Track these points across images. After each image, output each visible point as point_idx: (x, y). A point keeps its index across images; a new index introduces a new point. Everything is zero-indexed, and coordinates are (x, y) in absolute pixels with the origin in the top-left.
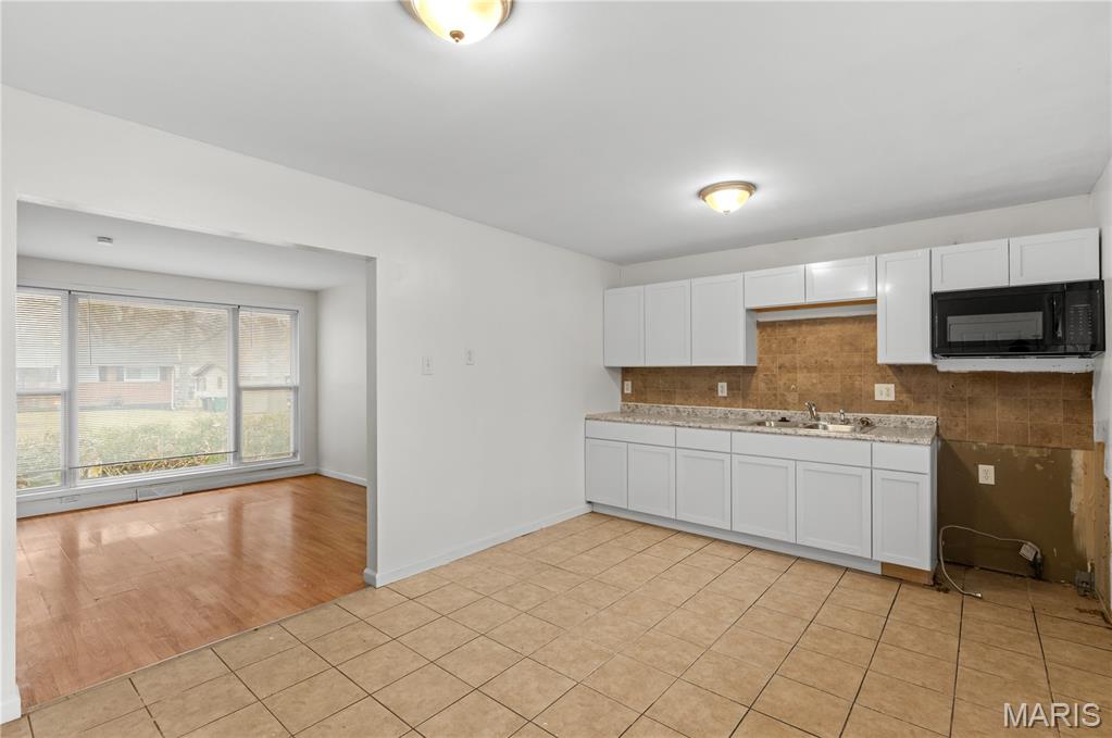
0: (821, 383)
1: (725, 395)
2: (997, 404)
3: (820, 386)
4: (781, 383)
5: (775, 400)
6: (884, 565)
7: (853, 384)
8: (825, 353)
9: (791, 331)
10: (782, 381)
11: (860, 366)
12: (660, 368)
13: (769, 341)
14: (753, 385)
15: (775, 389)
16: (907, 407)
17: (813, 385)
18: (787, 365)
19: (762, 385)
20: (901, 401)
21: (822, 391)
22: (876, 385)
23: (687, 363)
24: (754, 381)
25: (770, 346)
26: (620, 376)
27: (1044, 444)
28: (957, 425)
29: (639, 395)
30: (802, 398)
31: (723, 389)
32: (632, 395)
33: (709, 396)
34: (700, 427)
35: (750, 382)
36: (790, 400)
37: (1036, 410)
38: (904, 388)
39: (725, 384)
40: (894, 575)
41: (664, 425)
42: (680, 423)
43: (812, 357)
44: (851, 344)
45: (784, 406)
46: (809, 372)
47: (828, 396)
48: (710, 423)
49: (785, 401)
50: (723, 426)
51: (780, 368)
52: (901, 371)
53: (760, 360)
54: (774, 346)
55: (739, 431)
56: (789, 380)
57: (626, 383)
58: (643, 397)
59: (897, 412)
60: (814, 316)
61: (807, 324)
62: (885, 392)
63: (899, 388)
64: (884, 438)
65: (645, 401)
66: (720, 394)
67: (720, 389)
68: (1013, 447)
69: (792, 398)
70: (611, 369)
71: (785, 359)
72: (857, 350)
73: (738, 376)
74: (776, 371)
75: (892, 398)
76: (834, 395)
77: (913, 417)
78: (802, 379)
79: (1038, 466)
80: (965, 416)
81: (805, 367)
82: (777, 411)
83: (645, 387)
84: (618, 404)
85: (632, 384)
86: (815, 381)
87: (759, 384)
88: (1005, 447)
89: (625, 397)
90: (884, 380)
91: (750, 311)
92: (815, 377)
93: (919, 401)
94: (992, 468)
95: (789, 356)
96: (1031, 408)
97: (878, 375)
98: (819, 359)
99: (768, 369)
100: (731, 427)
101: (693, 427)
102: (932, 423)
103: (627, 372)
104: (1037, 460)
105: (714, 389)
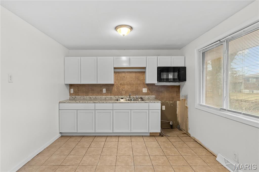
0: (130, 88)
1: (105, 92)
2: (166, 92)
3: (130, 89)
4: (121, 89)
5: (119, 93)
6: (150, 133)
7: (138, 88)
8: (132, 81)
9: (123, 74)
10: (121, 88)
11: (140, 84)
12: (84, 84)
13: (117, 77)
14: (113, 89)
15: (119, 90)
16: (149, 94)
17: (129, 89)
18: (123, 84)
19: (116, 89)
20: (148, 92)
21: (131, 91)
22: (143, 89)
23: (95, 83)
24: (113, 88)
25: (118, 78)
26: (69, 87)
27: (173, 100)
28: (159, 97)
29: (76, 93)
30: (126, 92)
31: (104, 90)
32: (73, 93)
33: (101, 92)
34: (103, 103)
35: (112, 88)
36: (123, 93)
37: (172, 93)
38: (149, 89)
39: (105, 89)
40: (152, 135)
41: (91, 103)
42: (96, 102)
43: (128, 81)
44: (137, 78)
45: (121, 95)
46: (128, 85)
47: (132, 92)
48: (102, 101)
49: (122, 93)
50: (111, 102)
51: (120, 84)
52: (148, 85)
53: (115, 82)
54: (119, 78)
55: (115, 103)
56: (123, 88)
57: (71, 89)
58: (78, 94)
59: (147, 95)
60: (129, 71)
61: (127, 73)
62: (145, 90)
63: (148, 89)
64: (151, 102)
65: (78, 95)
66: (104, 92)
67: (103, 90)
68: (168, 101)
69: (123, 92)
70: (66, 85)
71: (122, 82)
72: (139, 80)
73: (109, 87)
74: (119, 85)
75: (146, 92)
76: (134, 91)
77: (151, 96)
78: (126, 87)
79: (172, 105)
80: (160, 95)
81: (127, 84)
82: (120, 96)
83: (78, 91)
84: (68, 97)
85: (74, 90)
86: (129, 88)
87: (115, 89)
88: (167, 101)
89: (71, 94)
90: (145, 87)
91: (115, 68)
92: (129, 87)
93: (151, 92)
94: (165, 106)
95: (123, 81)
96: (171, 93)
97: (143, 86)
98: (130, 82)
99: (117, 85)
100: (113, 102)
101: (101, 103)
102: (154, 97)
103: (71, 86)
104: (171, 104)
105: (102, 91)
